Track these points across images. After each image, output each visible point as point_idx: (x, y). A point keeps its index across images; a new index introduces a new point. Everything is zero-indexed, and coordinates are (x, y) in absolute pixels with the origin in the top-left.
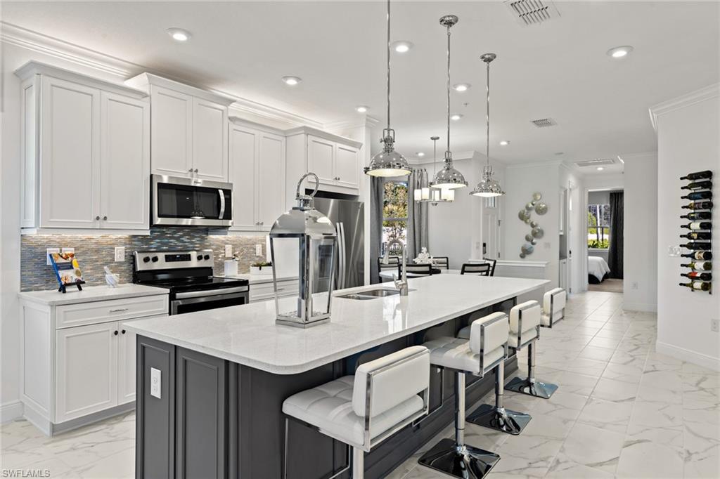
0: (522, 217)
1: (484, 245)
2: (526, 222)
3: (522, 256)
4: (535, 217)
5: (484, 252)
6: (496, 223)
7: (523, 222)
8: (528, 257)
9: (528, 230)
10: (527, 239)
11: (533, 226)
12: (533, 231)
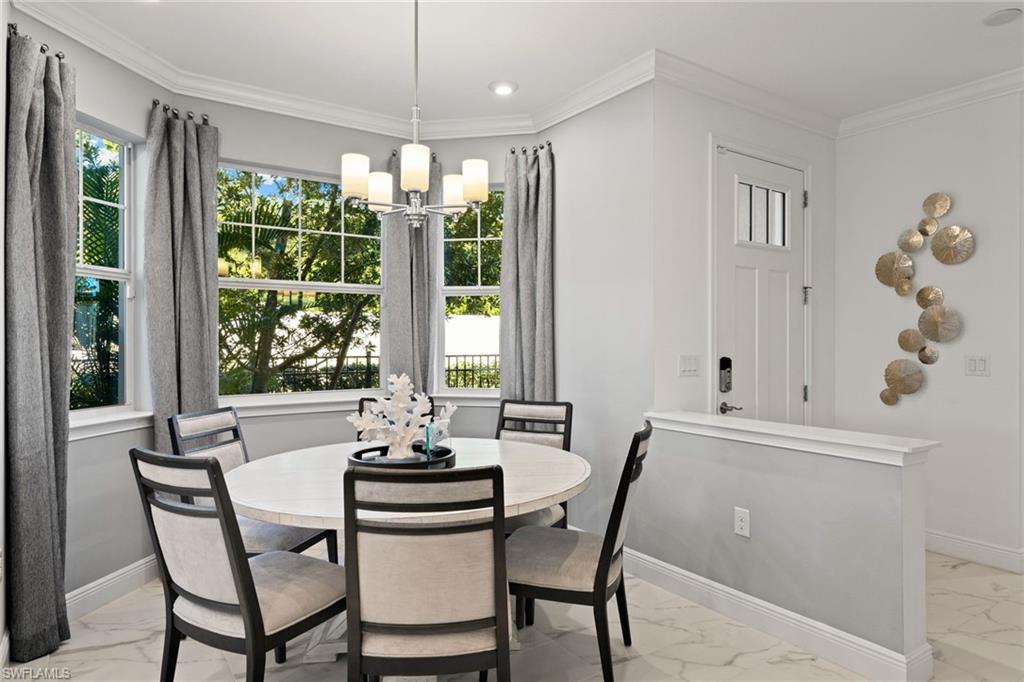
0: (888, 273)
1: (725, 364)
2: (900, 291)
3: (890, 399)
4: (929, 272)
5: (726, 386)
6: (791, 296)
7: (891, 291)
8: (906, 401)
9: (909, 315)
10: (905, 342)
11: (923, 298)
12: (922, 320)
